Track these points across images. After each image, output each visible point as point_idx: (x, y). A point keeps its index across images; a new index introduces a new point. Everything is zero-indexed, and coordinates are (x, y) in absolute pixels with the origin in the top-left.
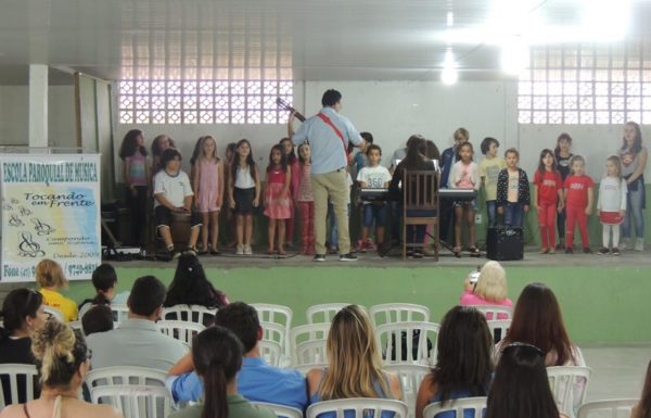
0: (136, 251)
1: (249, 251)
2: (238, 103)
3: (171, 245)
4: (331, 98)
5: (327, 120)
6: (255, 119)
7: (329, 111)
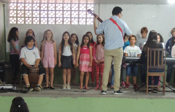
0: (10, 87)
1: (69, 88)
2: (67, 14)
3: (28, 84)
4: (117, 11)
5: (115, 22)
6: (75, 22)
7: (116, 18)
